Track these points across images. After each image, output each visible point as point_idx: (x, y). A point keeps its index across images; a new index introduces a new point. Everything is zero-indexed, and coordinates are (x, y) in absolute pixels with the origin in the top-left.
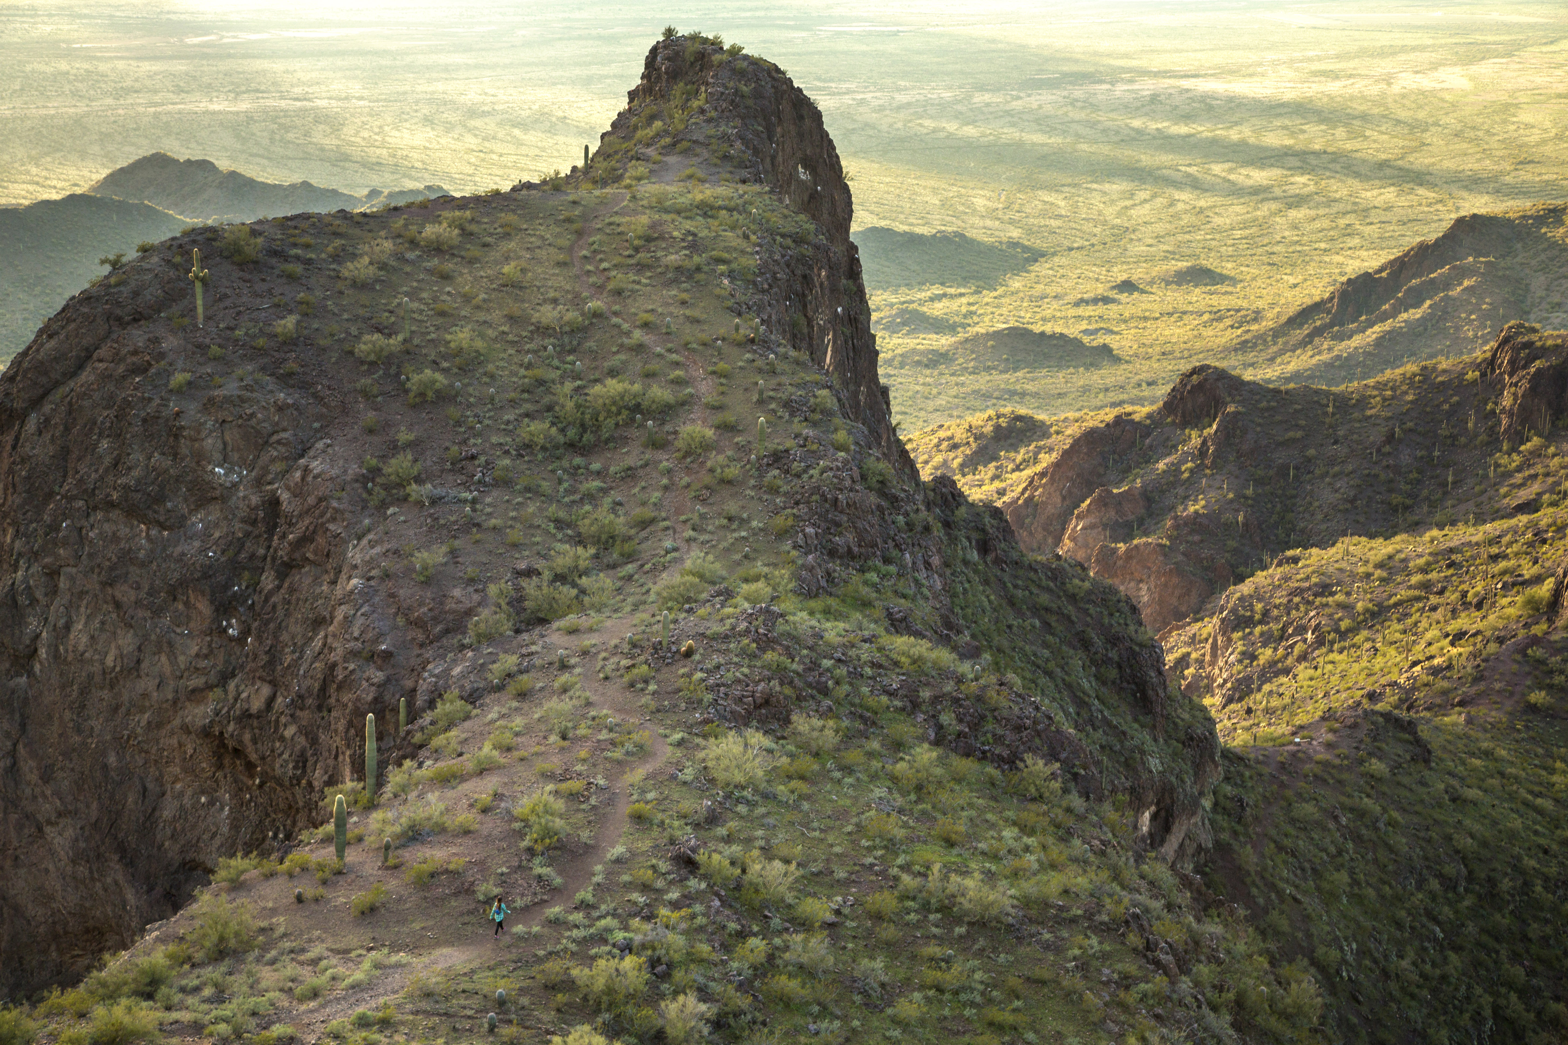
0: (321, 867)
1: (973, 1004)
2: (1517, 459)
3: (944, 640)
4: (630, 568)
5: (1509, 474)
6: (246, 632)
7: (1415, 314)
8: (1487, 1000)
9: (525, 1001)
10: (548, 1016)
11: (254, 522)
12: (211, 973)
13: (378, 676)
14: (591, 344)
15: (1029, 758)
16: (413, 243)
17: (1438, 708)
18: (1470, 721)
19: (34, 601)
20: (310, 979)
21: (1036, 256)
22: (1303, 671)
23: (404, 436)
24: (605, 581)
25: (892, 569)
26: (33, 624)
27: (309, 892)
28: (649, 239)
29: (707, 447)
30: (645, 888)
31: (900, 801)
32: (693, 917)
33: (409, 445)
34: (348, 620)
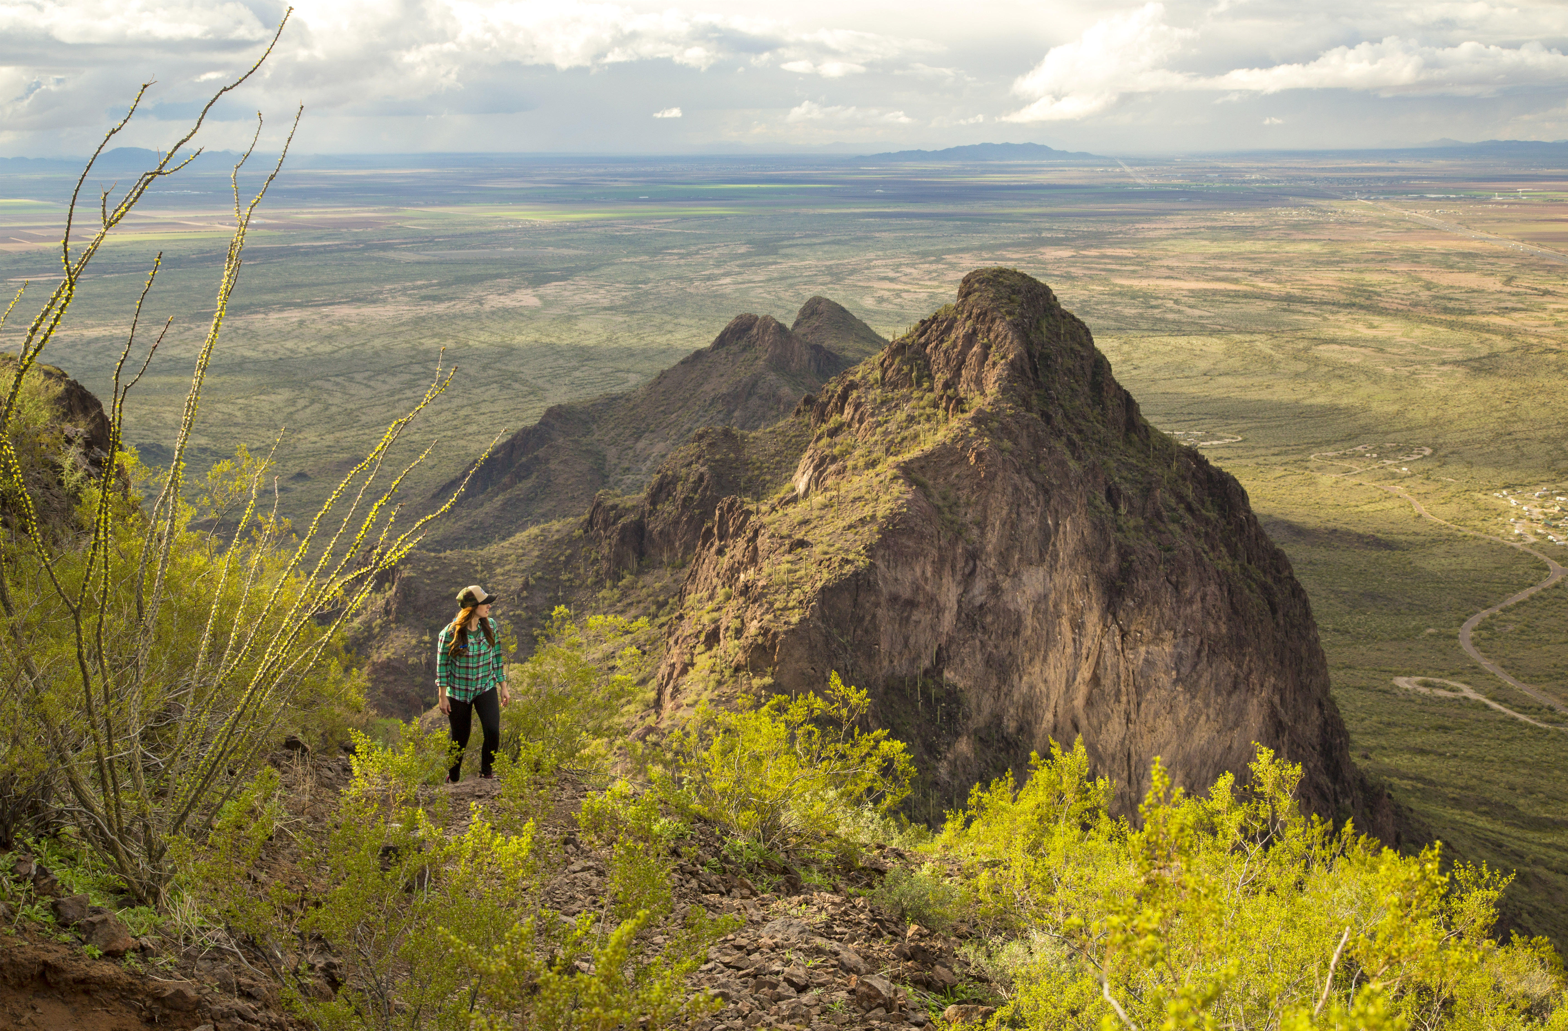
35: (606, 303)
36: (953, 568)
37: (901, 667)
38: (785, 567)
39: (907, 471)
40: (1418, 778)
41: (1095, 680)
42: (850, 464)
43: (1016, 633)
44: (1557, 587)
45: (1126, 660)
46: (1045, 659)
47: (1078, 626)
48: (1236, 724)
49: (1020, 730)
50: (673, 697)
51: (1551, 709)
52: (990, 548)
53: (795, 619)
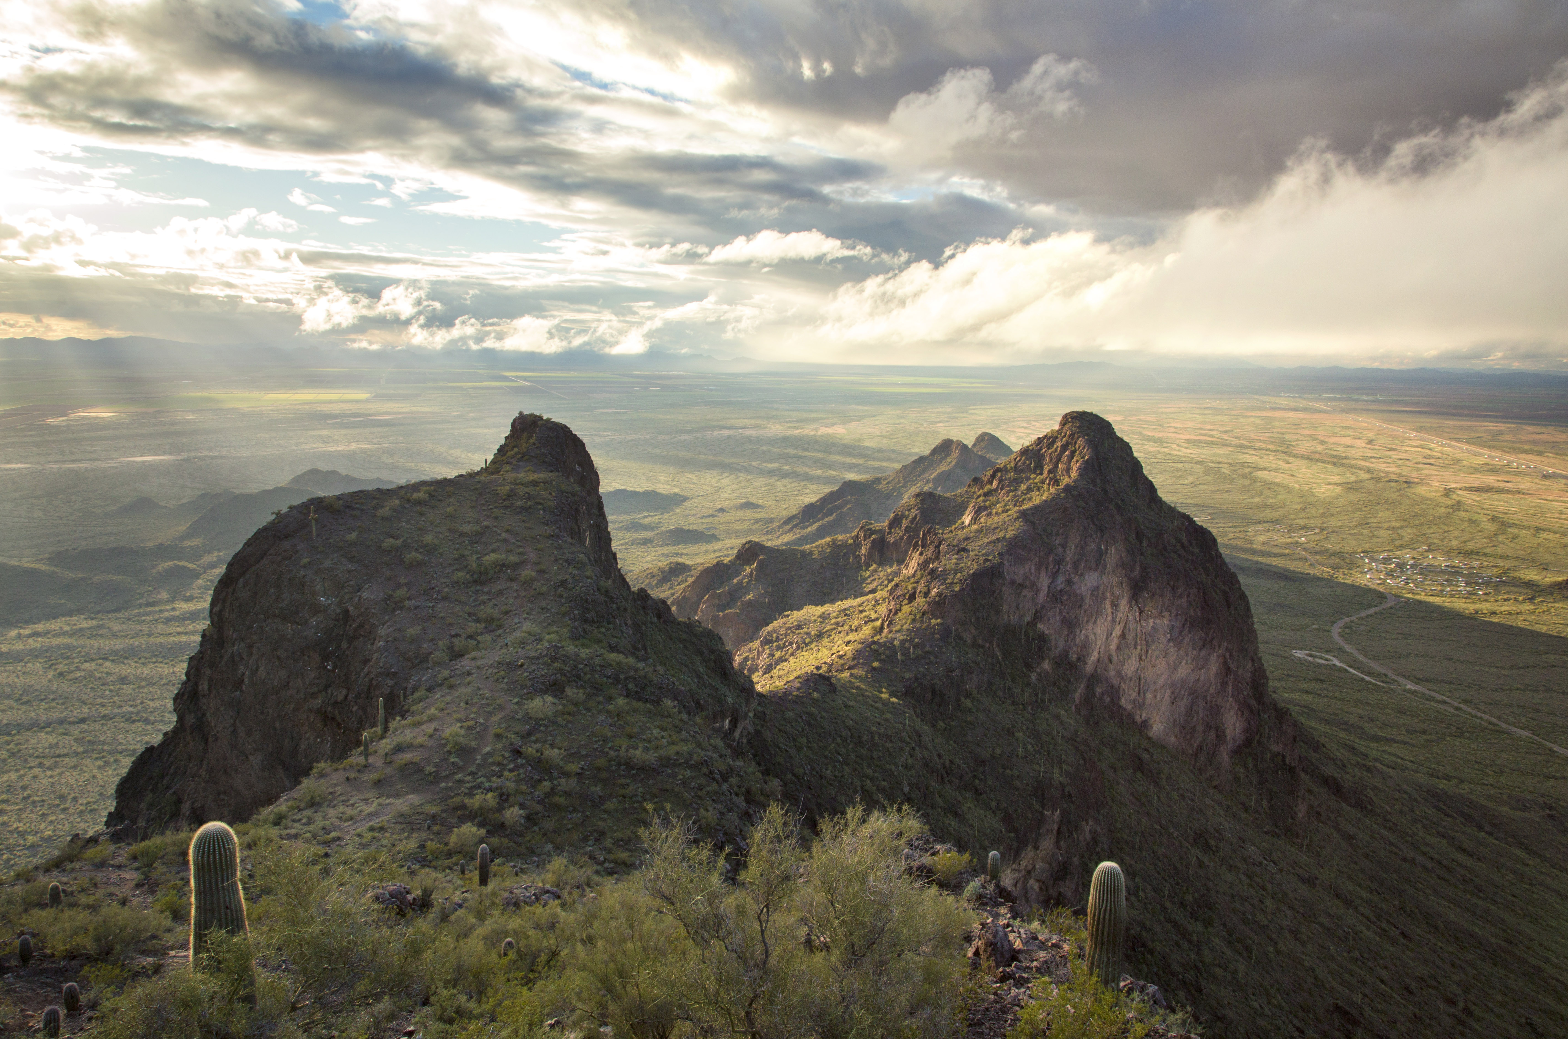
0: (357, 765)
1: (638, 802)
2: (868, 573)
3: (633, 655)
4: (500, 631)
5: (866, 579)
6: (335, 667)
7: (831, 518)
8: (859, 783)
9: (444, 815)
10: (454, 821)
11: (338, 620)
12: (308, 813)
13: (391, 683)
14: (484, 539)
15: (665, 700)
16: (408, 501)
17: (841, 671)
18: (851, 675)
19: (242, 659)
20: (349, 811)
21: (685, 499)
22: (792, 660)
23: (403, 580)
24: (488, 637)
25: (611, 626)
26: (242, 669)
27: (352, 775)
28: (509, 496)
29: (533, 580)
30: (499, 764)
31: (610, 721)
32: (519, 775)
33: (406, 584)
34: (378, 659)
35: (878, 433)
36: (1047, 568)
37: (1014, 619)
38: (954, 561)
39: (1024, 514)
40: (1305, 707)
41: (1123, 636)
42: (994, 511)
43: (1080, 606)
44: (1391, 608)
45: (1142, 626)
46: (1095, 622)
47: (1115, 605)
48: (1203, 667)
49: (1079, 659)
50: (888, 626)
51: (1386, 675)
52: (1068, 559)
53: (957, 589)
